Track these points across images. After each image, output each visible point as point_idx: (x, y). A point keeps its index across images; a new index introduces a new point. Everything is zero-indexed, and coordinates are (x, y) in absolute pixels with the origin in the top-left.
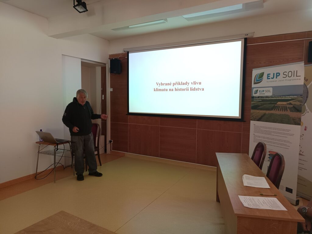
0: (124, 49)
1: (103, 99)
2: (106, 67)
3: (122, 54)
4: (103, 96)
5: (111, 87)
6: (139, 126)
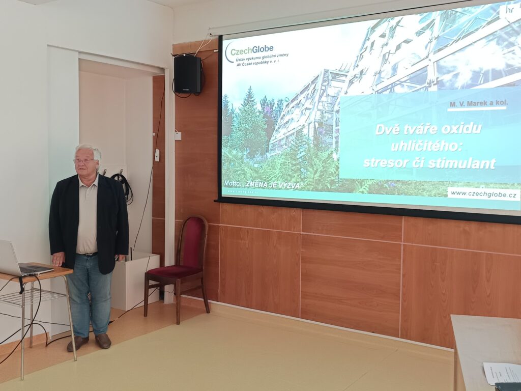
1: (157, 159)
2: (164, 76)
3: (206, 42)
4: (158, 151)
5: (178, 129)
6: (248, 232)
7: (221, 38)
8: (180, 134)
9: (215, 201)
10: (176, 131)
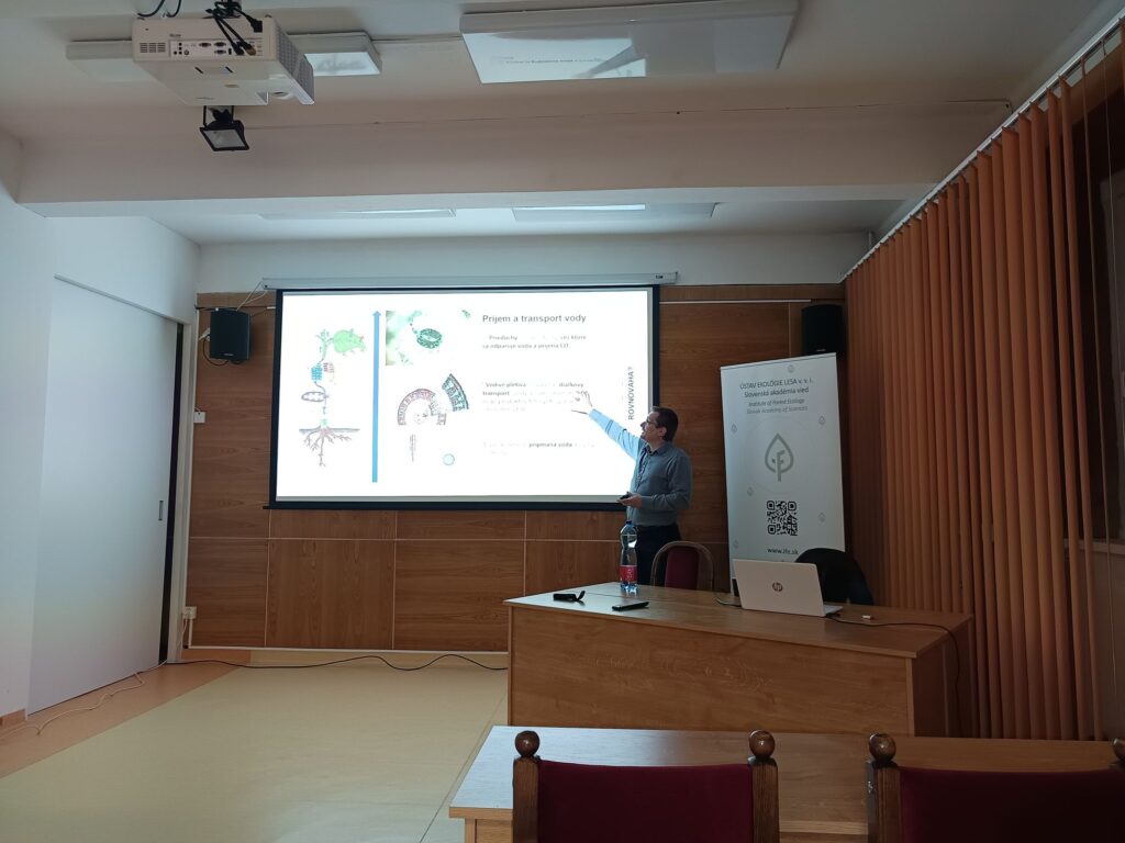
0: (264, 279)
2: (182, 334)
3: (254, 295)
5: (199, 408)
6: (314, 545)
7: (279, 294)
8: (203, 414)
9: (265, 508)
10: (196, 411)
